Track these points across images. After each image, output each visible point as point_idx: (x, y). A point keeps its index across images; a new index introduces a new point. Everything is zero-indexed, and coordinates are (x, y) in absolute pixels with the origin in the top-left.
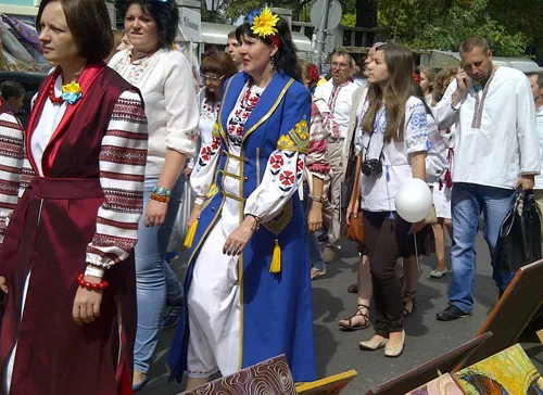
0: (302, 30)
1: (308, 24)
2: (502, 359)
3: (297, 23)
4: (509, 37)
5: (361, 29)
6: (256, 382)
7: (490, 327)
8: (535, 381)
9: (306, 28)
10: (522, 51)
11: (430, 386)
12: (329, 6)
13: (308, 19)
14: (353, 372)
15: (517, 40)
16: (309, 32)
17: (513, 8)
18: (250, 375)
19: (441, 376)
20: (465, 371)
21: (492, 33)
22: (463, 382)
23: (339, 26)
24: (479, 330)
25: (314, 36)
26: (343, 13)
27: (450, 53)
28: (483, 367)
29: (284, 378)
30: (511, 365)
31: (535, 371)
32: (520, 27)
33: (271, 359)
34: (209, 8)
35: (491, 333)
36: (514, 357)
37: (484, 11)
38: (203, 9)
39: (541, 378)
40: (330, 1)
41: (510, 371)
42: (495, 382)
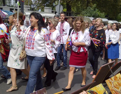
1: (55, 11)
3: (53, 11)
4: (101, 13)
5: (68, 12)
8: (105, 92)
10: (104, 16)
12: (60, 7)
15: (103, 14)
17: (102, 7)
19: (83, 92)
21: (97, 13)
25: (57, 14)
26: (63, 8)
27: (88, 17)
28: (93, 89)
30: (100, 88)
31: (105, 89)
32: (104, 11)
34: (32, 7)
35: (95, 81)
36: (100, 86)
37: (96, 7)
38: (31, 8)
39: (106, 91)
40: (60, 5)
41: (99, 90)
42: (96, 92)
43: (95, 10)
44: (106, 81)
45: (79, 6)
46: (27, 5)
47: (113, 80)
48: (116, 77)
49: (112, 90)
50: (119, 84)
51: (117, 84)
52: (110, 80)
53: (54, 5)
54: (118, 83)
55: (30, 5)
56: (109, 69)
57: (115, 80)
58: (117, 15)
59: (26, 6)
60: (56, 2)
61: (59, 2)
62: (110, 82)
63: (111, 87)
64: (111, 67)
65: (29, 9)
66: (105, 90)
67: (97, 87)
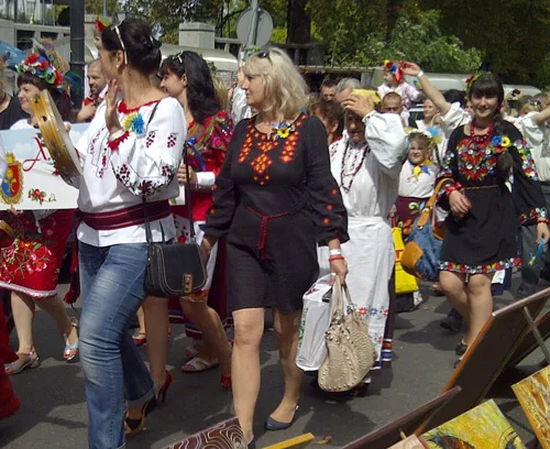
0: (227, 47)
1: (233, 41)
2: (474, 418)
3: (220, 40)
5: (294, 45)
7: (456, 382)
8: (511, 442)
9: (232, 45)
12: (258, 19)
13: (234, 35)
14: (310, 436)
16: (234, 50)
18: (200, 442)
19: (406, 439)
20: (433, 432)
22: (432, 445)
24: (444, 385)
25: (241, 54)
26: (275, 27)
28: (454, 427)
29: (238, 444)
30: (484, 422)
31: (512, 430)
33: (223, 423)
35: (459, 389)
36: (487, 415)
39: (518, 438)
40: (259, 14)
41: (482, 431)
42: (466, 443)
44: (514, 387)
49: (545, 435)
52: (535, 381)
53: (225, 12)
56: (526, 325)
59: (91, 18)
62: (535, 395)
63: (541, 418)
64: (534, 316)
66: (509, 431)
67: (469, 418)
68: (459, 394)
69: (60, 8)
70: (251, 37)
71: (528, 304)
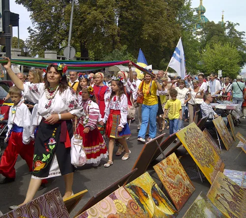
0: (61, 59)
1: (63, 56)
2: (142, 179)
3: (59, 56)
5: (83, 58)
6: (47, 200)
7: (136, 166)
8: (154, 185)
11: (116, 192)
12: (70, 50)
13: (63, 55)
14: (86, 190)
18: (44, 198)
19: (120, 188)
20: (128, 184)
22: (128, 189)
23: (75, 57)
24: (132, 168)
26: (76, 52)
28: (135, 182)
29: (58, 197)
30: (145, 181)
31: (154, 181)
33: (53, 190)
34: (25, 52)
35: (137, 169)
36: (146, 177)
37: (126, 50)
38: (22, 51)
39: (156, 184)
40: (71, 48)
42: (140, 187)
43: (125, 54)
44: (154, 167)
45: (101, 48)
46: (15, 47)
47: (165, 164)
48: (170, 160)
49: (165, 182)
50: (174, 171)
51: (172, 172)
52: (160, 164)
53: (60, 47)
54: (173, 168)
55: (21, 47)
56: (157, 146)
57: (167, 164)
58: (159, 61)
59: (14, 49)
60: (64, 43)
61: (69, 42)
62: (161, 169)
63: (163, 177)
64: (159, 143)
65: (20, 53)
67: (140, 179)
68: (137, 171)
69: (3, 46)
70: (68, 55)
71: (157, 139)
